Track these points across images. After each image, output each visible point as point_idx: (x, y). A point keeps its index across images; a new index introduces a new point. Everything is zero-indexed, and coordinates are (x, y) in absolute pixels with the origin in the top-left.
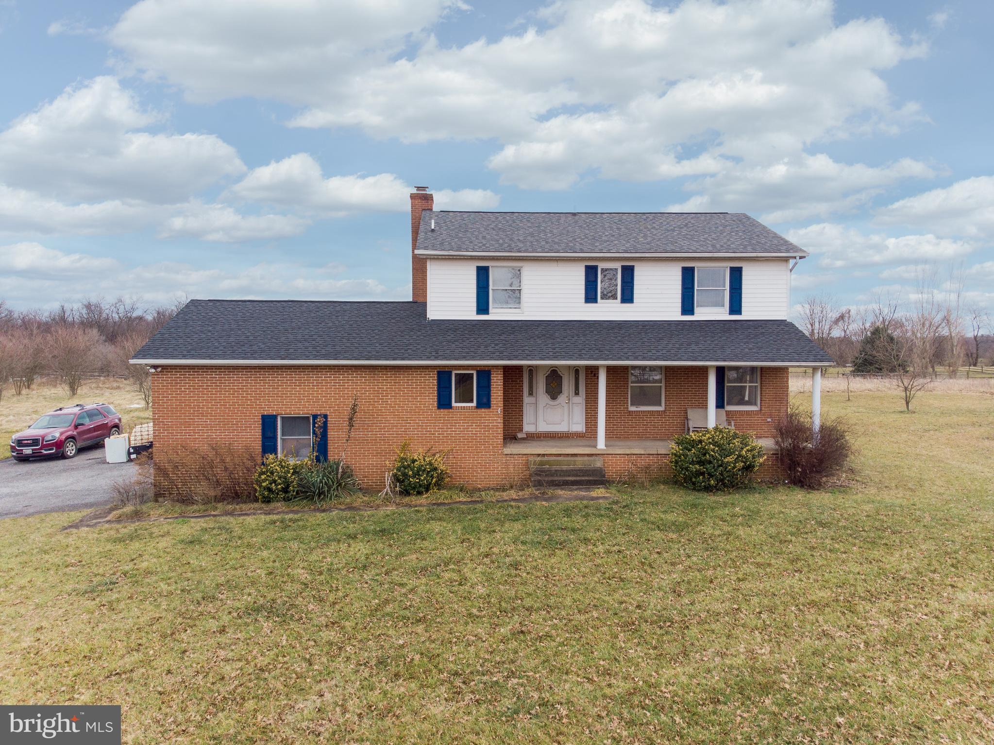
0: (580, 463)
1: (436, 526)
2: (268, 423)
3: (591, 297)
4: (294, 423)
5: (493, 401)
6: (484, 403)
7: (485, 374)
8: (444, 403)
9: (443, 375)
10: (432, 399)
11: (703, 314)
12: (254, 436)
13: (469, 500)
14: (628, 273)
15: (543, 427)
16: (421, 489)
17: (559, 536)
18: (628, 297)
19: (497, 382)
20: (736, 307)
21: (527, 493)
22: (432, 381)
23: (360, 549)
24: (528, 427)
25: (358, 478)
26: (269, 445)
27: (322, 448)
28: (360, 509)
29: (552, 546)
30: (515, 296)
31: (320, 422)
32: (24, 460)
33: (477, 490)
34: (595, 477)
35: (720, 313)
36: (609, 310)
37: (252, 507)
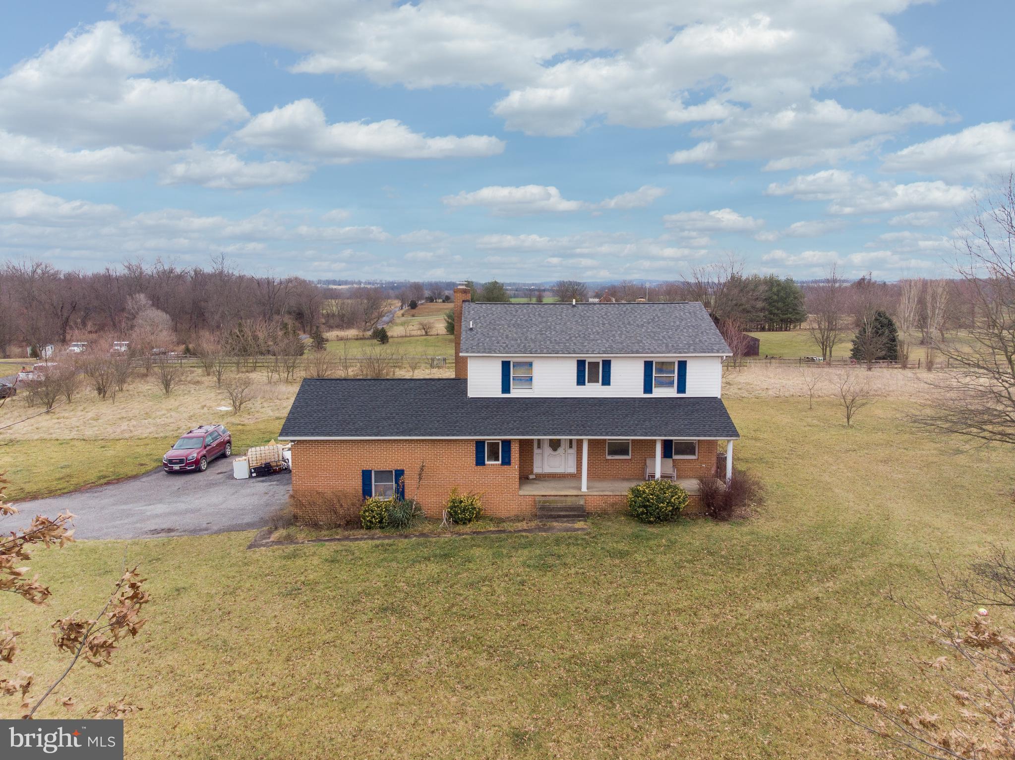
0: (569, 502)
1: (477, 552)
2: (366, 475)
3: (581, 381)
4: (383, 475)
5: (513, 461)
6: (507, 462)
7: (507, 444)
8: (480, 462)
9: (480, 445)
10: (472, 459)
11: (659, 392)
12: (358, 483)
13: (497, 529)
14: (607, 364)
15: (547, 470)
16: (465, 521)
17: (550, 560)
18: (606, 382)
19: (515, 449)
20: (682, 388)
21: (533, 524)
22: (472, 448)
23: (433, 568)
24: (537, 470)
25: (425, 512)
26: (366, 491)
27: (401, 492)
28: (428, 536)
29: (544, 568)
30: (528, 380)
31: (400, 473)
32: (172, 473)
33: (501, 520)
34: (579, 513)
35: (670, 392)
36: (593, 390)
37: (360, 533)
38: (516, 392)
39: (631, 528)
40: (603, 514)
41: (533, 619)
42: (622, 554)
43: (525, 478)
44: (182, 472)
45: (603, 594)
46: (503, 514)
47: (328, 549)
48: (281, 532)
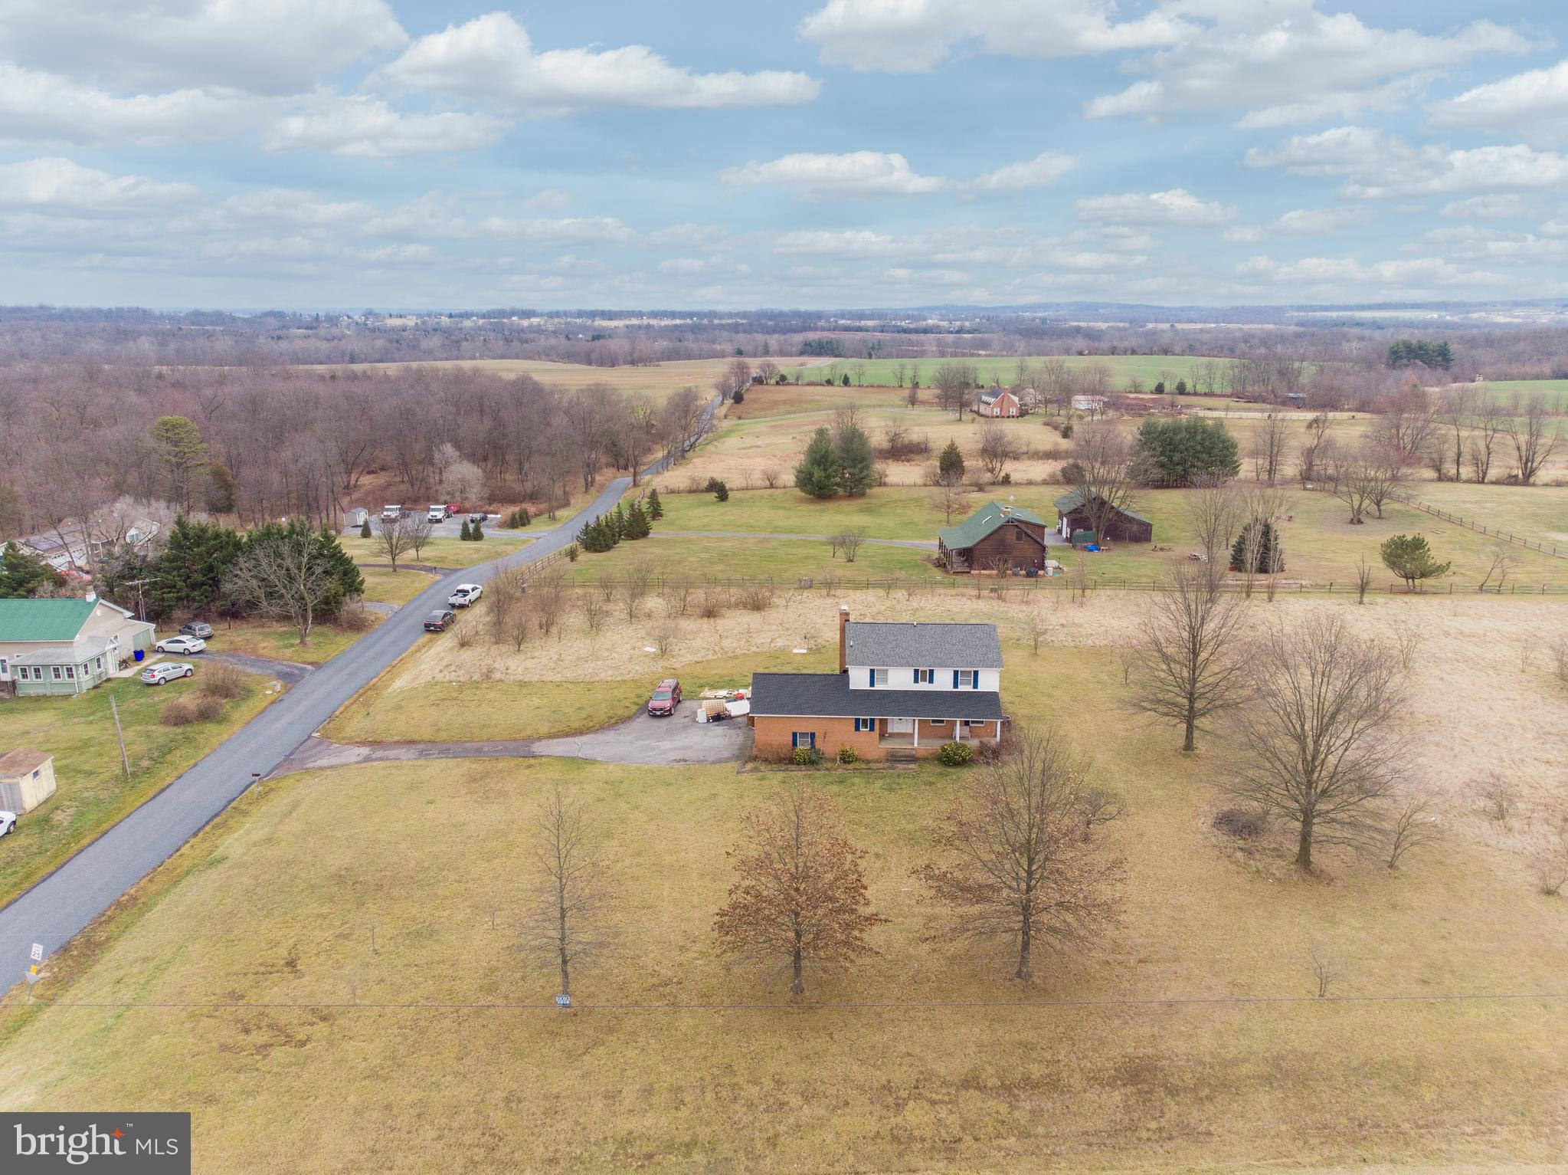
0: (907, 753)
1: (857, 780)
2: (795, 735)
3: (916, 681)
4: (803, 735)
5: (876, 729)
6: (872, 729)
7: (872, 720)
8: (857, 729)
9: (857, 720)
10: (853, 727)
11: (962, 688)
12: (790, 739)
13: (866, 767)
14: (931, 672)
15: (896, 731)
16: (849, 762)
17: (894, 786)
18: (931, 681)
19: (877, 724)
20: (975, 686)
21: (887, 764)
22: (853, 723)
23: (835, 788)
24: (889, 731)
25: (827, 755)
26: (795, 744)
27: (814, 745)
28: (830, 770)
29: (891, 790)
30: (885, 681)
31: (813, 735)
32: (655, 716)
33: (868, 762)
34: (912, 759)
35: (969, 688)
36: (923, 686)
37: (794, 767)
38: (878, 687)
39: (939, 769)
40: (925, 759)
41: (885, 814)
42: (931, 784)
43: (882, 736)
44: (662, 716)
45: (918, 803)
46: (870, 757)
47: (780, 775)
48: (749, 766)
